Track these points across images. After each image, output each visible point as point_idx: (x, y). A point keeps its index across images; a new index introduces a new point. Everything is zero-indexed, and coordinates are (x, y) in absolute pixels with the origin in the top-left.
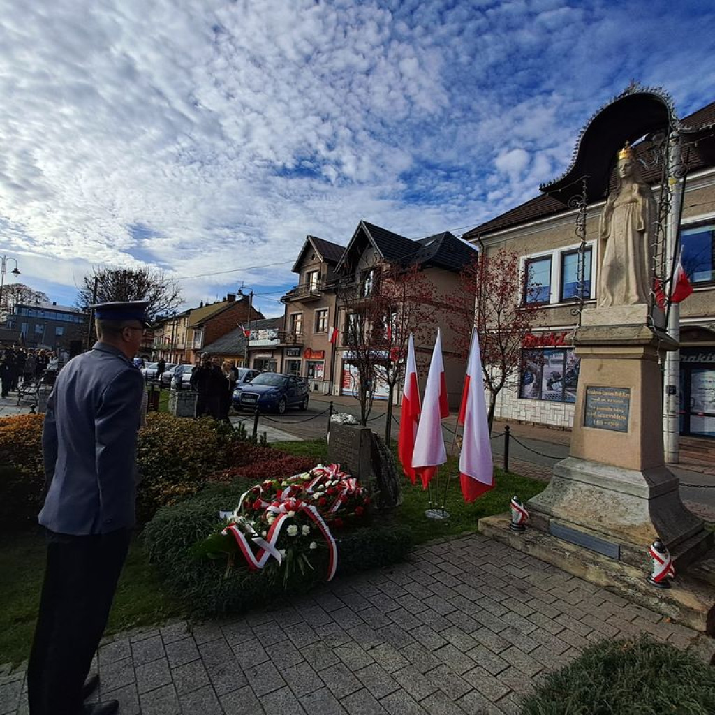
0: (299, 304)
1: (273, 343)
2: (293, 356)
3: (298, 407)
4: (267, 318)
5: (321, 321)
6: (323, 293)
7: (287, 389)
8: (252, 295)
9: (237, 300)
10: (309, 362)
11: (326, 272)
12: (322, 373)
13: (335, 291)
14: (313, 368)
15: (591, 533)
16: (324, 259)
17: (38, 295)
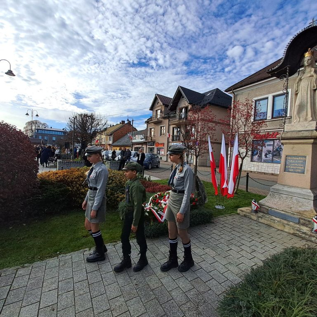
0: (153, 124)
1: (142, 140)
2: (151, 146)
3: (156, 167)
4: (138, 130)
5: (162, 131)
6: (163, 119)
7: (151, 159)
8: (133, 121)
9: (125, 123)
10: (158, 148)
11: (164, 110)
12: (163, 152)
13: (168, 118)
14: (159, 150)
15: (287, 214)
16: (163, 104)
17: (44, 124)
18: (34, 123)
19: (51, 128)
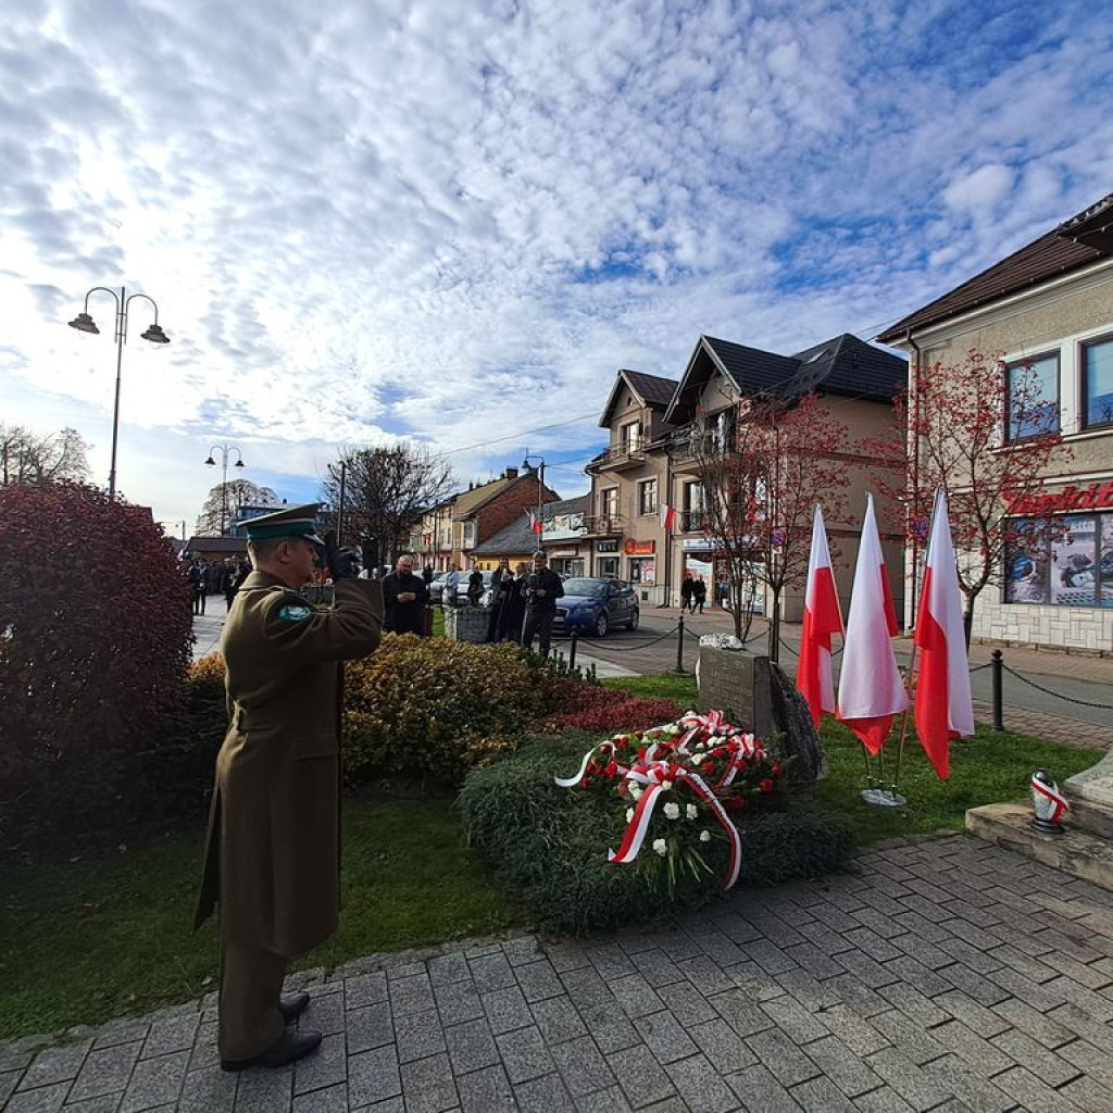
0: (612, 475)
1: (577, 534)
2: (607, 551)
3: (623, 627)
4: (564, 499)
5: (647, 497)
6: (648, 455)
7: (607, 601)
8: (543, 466)
9: (520, 475)
10: (632, 559)
11: (649, 423)
12: (653, 574)
13: (668, 450)
14: (638, 567)
16: (646, 402)
17: (264, 492)
18: (234, 489)
19: (285, 501)
